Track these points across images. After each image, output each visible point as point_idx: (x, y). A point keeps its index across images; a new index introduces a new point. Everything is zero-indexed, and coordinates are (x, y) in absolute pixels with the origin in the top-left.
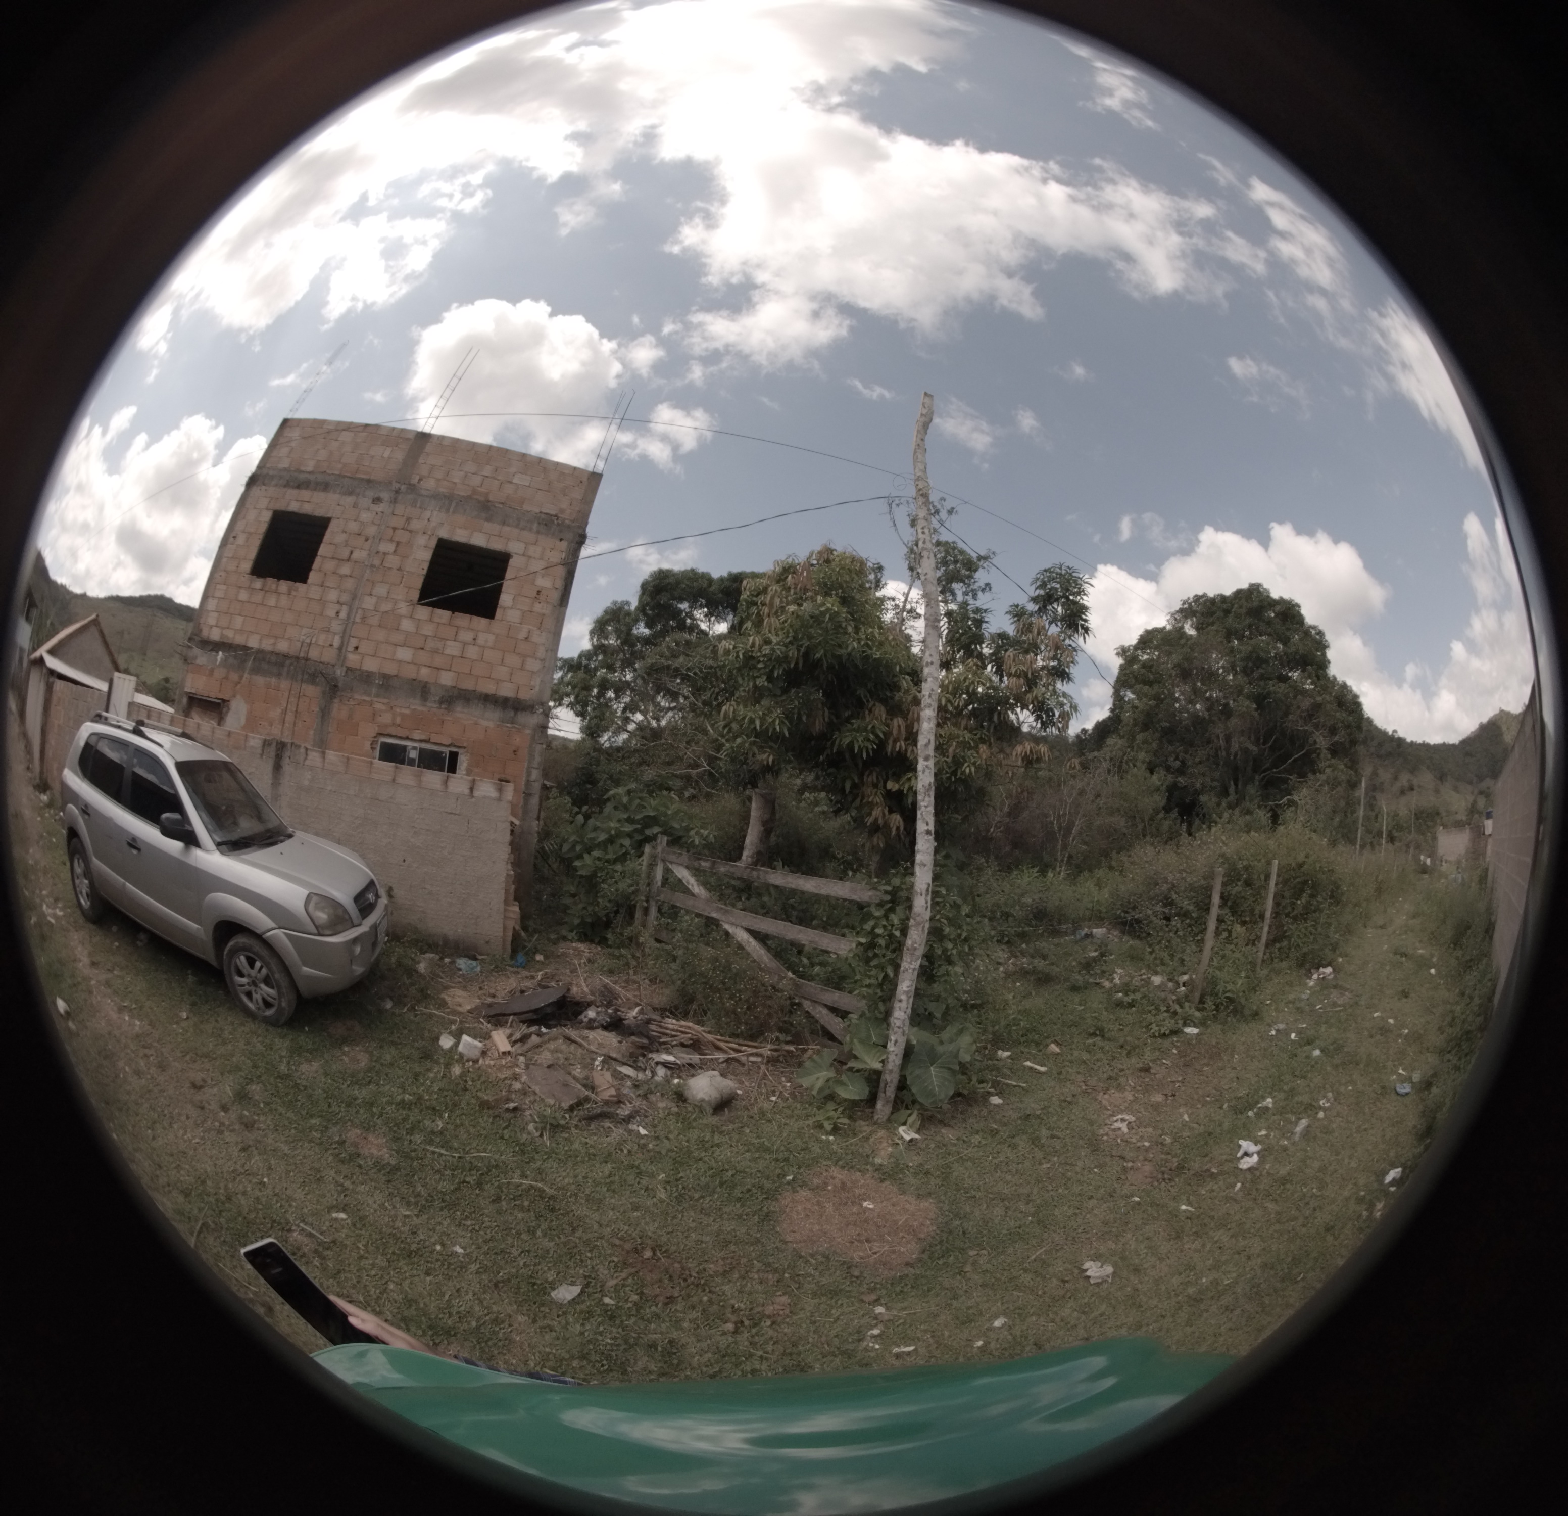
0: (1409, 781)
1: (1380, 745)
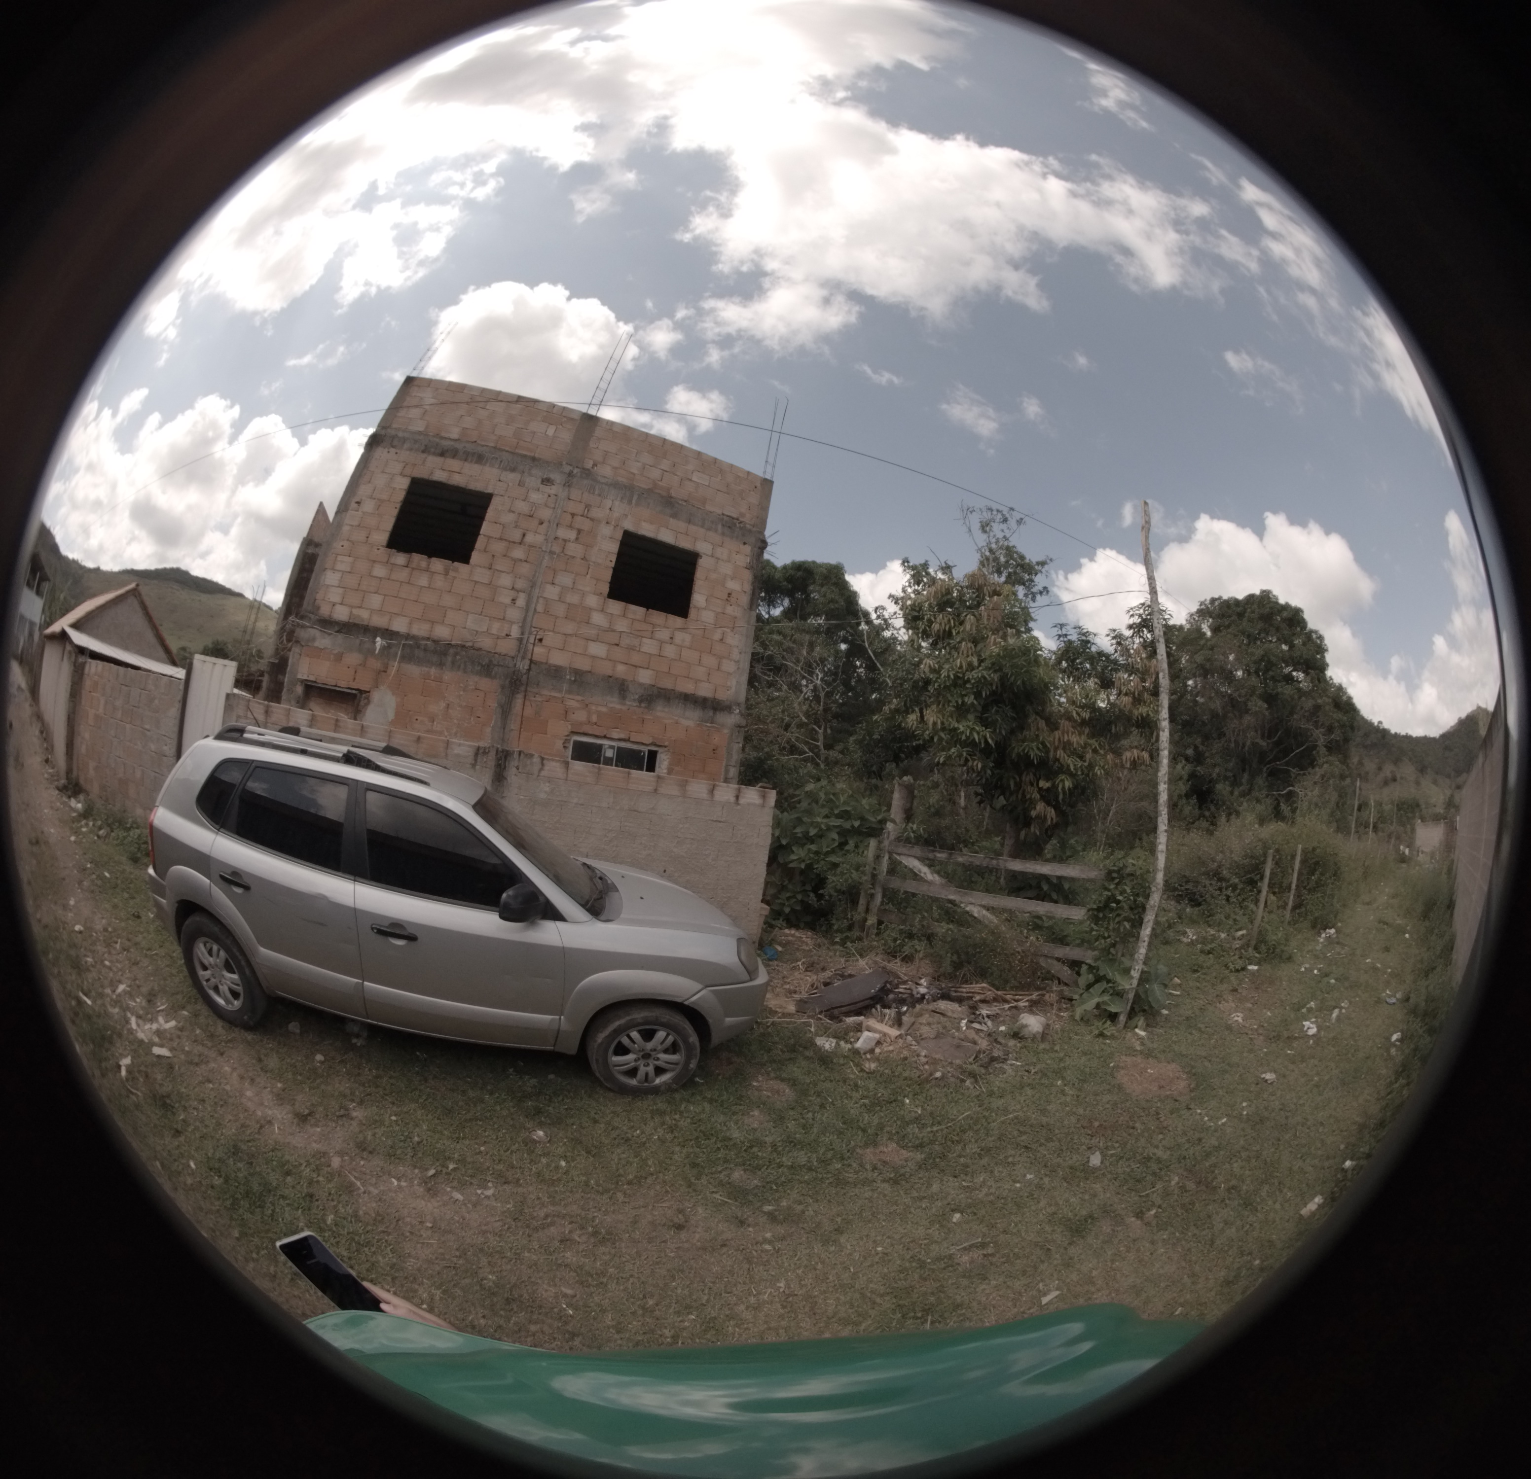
0: (1392, 772)
1: (1366, 735)
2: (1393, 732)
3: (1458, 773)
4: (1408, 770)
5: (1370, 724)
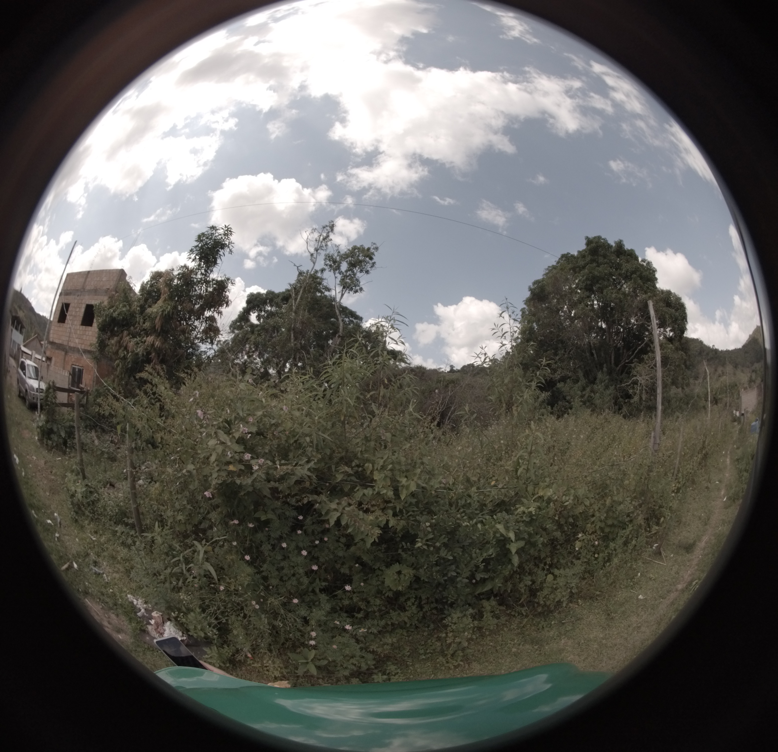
0: (722, 371)
1: (707, 354)
2: (720, 350)
3: (752, 364)
4: (729, 368)
5: (709, 348)
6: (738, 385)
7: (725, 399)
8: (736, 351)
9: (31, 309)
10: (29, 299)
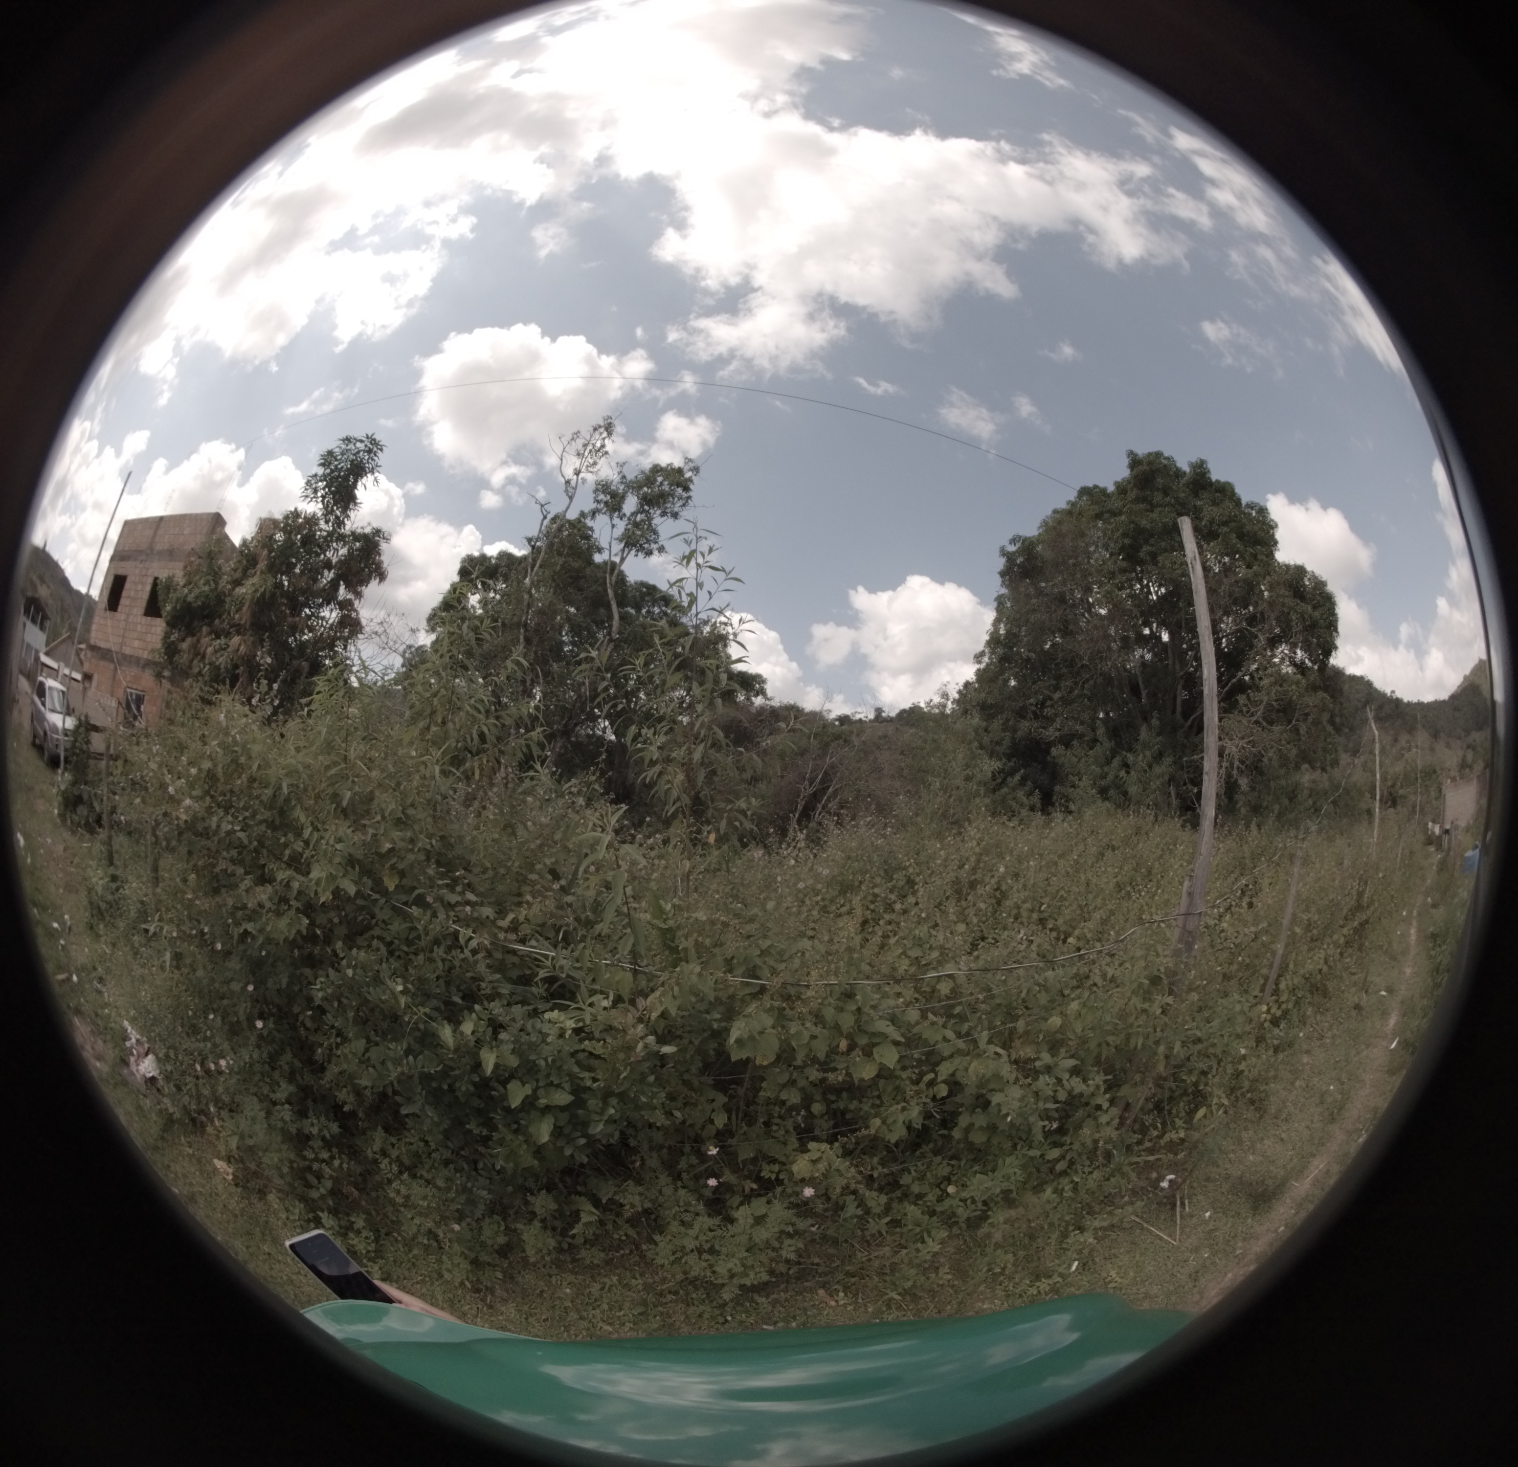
0: (1408, 741)
1: (1380, 706)
2: (1405, 700)
3: (1468, 732)
4: (1422, 737)
5: (1384, 695)
6: (1439, 772)
7: (1413, 798)
8: (1437, 705)
9: (64, 582)
10: (60, 563)
